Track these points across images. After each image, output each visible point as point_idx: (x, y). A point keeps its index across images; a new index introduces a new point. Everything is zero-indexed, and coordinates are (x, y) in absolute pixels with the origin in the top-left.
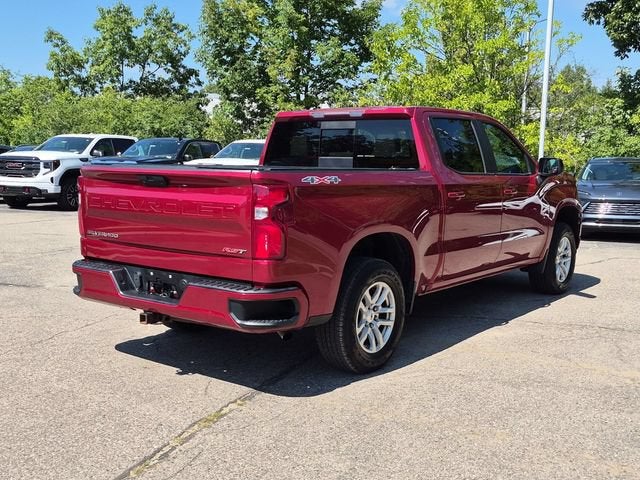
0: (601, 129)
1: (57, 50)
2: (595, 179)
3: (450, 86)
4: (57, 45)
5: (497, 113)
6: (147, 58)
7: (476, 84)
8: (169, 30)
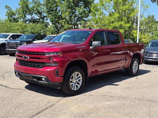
0: (156, 32)
1: (8, 11)
2: (153, 46)
3: (113, 20)
4: (8, 9)
5: (126, 27)
6: (33, 13)
7: (120, 19)
8: (39, 5)
